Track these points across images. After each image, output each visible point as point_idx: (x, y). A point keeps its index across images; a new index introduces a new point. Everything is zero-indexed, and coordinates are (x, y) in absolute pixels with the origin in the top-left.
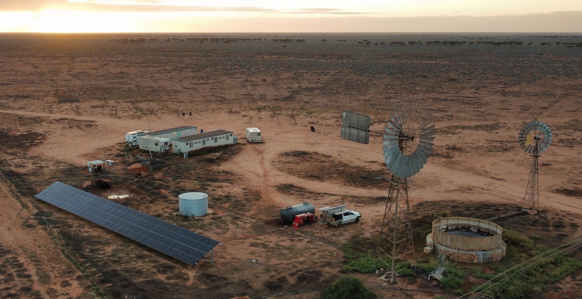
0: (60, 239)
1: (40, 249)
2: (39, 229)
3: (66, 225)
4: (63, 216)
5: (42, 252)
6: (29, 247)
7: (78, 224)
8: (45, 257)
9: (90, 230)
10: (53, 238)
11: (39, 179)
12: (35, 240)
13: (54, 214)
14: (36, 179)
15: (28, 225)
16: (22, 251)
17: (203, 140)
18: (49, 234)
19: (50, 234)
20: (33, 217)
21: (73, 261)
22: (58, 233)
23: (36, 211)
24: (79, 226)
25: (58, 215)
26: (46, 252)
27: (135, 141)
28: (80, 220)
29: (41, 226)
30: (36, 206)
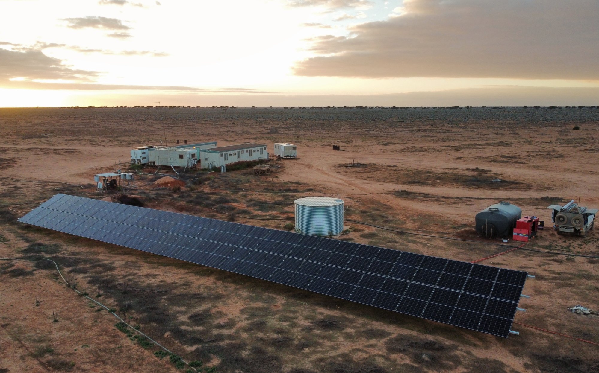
0: (99, 296)
1: (56, 326)
2: (41, 277)
3: (99, 265)
4: (84, 249)
5: (68, 333)
6: (24, 323)
7: (124, 262)
8: (80, 349)
9: (155, 272)
10: (81, 296)
11: (18, 201)
12: (38, 303)
13: (65, 247)
14: (12, 201)
15: (12, 271)
16: (8, 338)
17: (238, 152)
18: (69, 286)
19: (72, 286)
20: (21, 255)
21: (166, 354)
22: (89, 282)
23: (25, 245)
24: (127, 265)
25: (72, 249)
26: (77, 333)
27: (144, 158)
28: (125, 254)
29: (44, 272)
30: (22, 237)
